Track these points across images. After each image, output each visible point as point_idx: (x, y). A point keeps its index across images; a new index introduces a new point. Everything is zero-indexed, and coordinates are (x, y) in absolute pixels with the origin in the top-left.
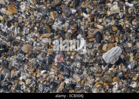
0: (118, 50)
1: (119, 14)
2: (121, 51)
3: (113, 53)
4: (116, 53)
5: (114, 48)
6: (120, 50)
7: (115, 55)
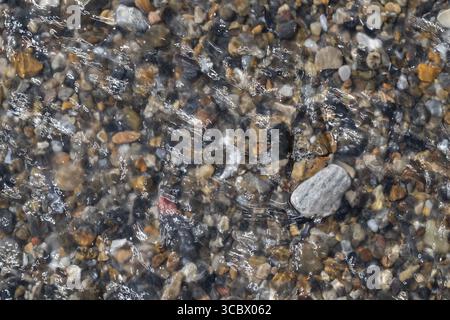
0: (338, 177)
1: (337, 70)
2: (346, 179)
3: (324, 185)
4: (334, 187)
5: (326, 170)
6: (343, 177)
7: (330, 191)
